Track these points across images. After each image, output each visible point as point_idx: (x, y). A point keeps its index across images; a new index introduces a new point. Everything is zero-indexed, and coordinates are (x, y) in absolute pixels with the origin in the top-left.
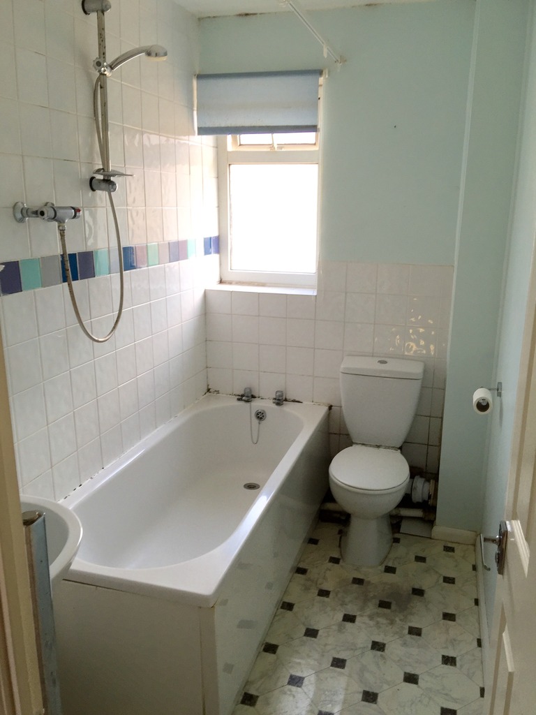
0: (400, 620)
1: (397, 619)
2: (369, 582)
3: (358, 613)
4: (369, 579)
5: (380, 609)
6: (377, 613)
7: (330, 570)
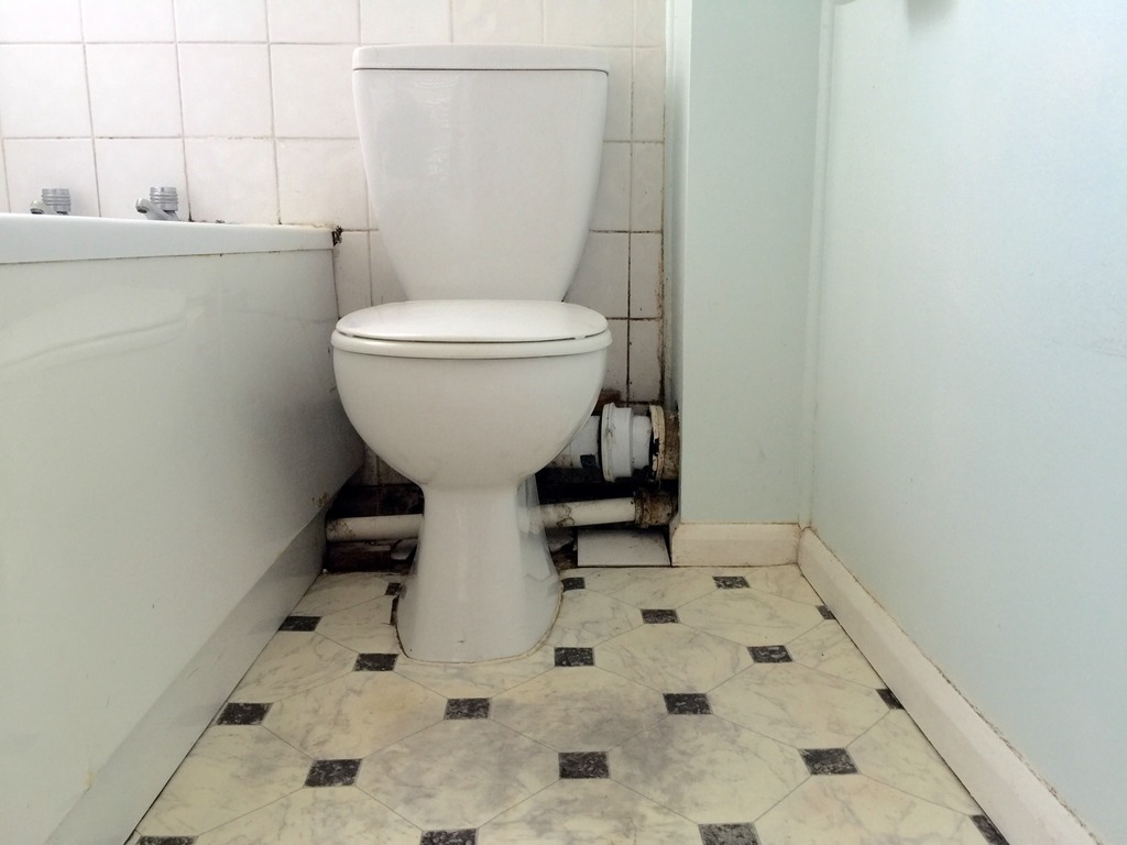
0: (659, 808)
1: (644, 808)
2: (508, 706)
3: (484, 818)
4: (505, 696)
5: (571, 783)
6: (562, 802)
7: (359, 693)
